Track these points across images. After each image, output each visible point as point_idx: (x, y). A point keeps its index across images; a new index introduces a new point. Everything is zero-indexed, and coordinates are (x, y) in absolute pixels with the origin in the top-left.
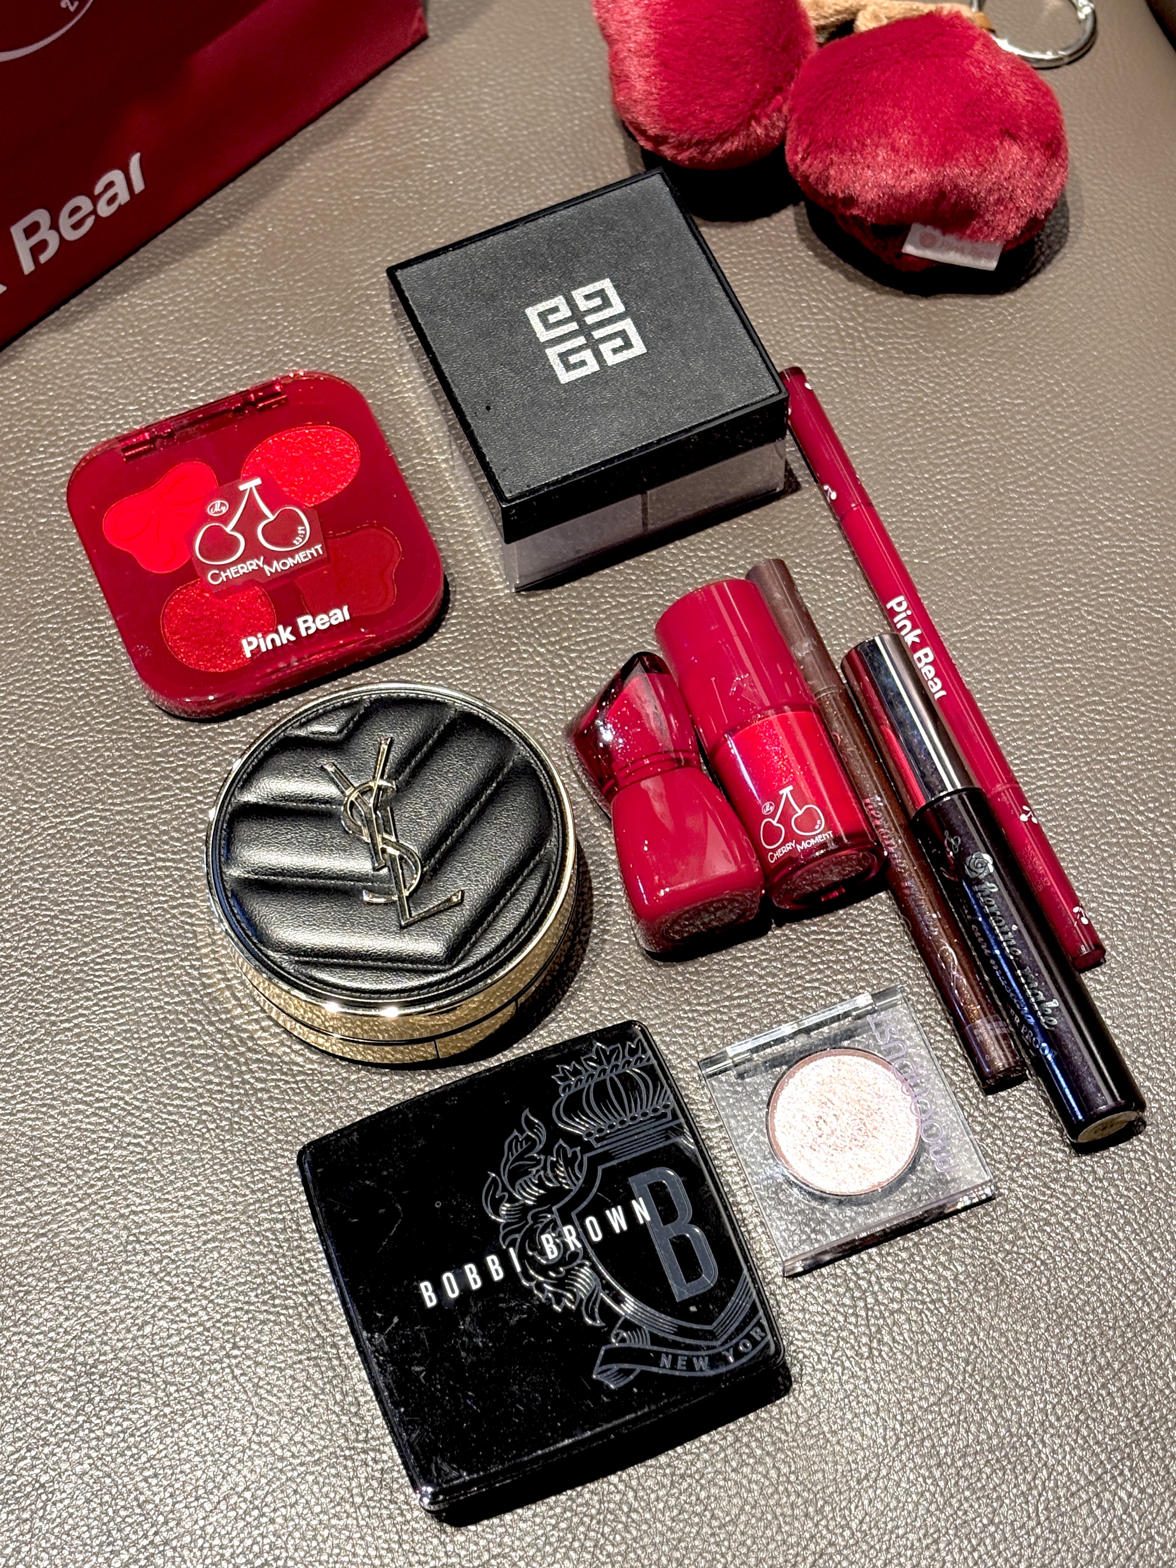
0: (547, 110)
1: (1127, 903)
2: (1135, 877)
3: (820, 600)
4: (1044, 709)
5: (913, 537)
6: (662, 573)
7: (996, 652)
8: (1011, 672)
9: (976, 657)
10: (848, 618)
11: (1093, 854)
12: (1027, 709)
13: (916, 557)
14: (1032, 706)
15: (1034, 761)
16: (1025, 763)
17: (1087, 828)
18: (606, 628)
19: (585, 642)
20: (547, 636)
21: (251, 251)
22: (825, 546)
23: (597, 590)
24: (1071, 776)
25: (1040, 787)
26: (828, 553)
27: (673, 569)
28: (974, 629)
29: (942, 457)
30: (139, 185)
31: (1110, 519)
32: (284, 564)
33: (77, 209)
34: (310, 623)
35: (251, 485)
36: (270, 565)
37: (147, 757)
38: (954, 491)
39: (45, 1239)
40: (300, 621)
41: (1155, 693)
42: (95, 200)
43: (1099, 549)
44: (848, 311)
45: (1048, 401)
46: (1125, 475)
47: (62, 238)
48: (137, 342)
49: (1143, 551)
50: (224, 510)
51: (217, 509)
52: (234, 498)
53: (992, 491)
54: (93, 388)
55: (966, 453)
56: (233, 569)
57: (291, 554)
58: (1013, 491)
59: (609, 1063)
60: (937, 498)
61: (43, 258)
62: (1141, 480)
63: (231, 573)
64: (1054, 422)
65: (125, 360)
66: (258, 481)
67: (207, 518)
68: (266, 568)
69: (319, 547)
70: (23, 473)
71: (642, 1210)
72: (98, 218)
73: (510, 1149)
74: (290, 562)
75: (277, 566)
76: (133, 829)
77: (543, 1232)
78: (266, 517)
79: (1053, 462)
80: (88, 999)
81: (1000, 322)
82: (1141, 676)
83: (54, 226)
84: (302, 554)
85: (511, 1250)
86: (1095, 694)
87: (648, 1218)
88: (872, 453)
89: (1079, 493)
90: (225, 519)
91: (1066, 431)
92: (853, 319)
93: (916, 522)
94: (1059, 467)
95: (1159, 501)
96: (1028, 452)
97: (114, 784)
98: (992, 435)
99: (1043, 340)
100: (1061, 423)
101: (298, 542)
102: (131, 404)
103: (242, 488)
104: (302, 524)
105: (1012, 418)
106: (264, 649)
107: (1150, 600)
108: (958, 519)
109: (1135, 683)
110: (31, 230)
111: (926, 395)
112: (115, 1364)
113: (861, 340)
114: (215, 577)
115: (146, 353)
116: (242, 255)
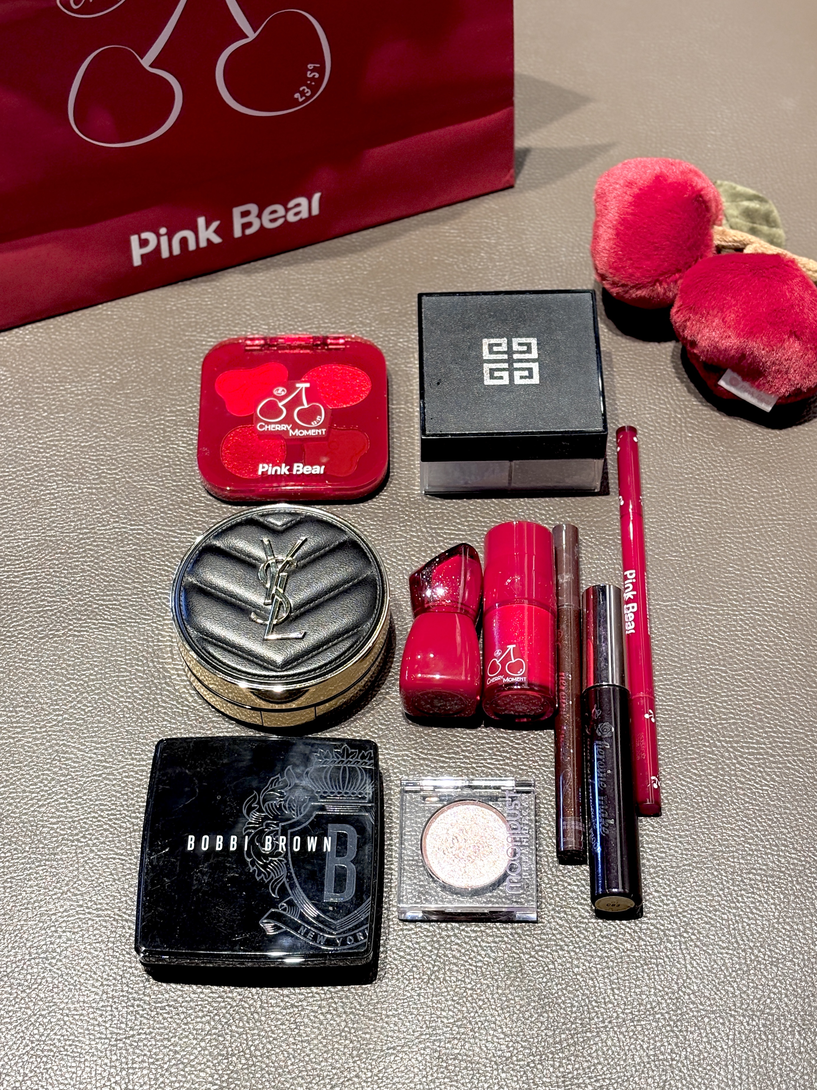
0: (562, 247)
1: (689, 789)
2: (700, 776)
3: (592, 558)
4: (691, 663)
5: (660, 543)
6: (510, 513)
7: (678, 622)
8: (681, 636)
9: (666, 621)
10: (603, 574)
11: (682, 754)
12: (681, 660)
13: (657, 554)
14: (685, 659)
15: (672, 690)
16: (667, 689)
17: (686, 738)
18: (465, 531)
19: (450, 534)
20: (430, 523)
21: (365, 267)
22: (608, 530)
23: (470, 509)
24: (688, 706)
25: (669, 706)
26: (609, 535)
27: (517, 513)
28: (671, 605)
29: (696, 505)
30: (315, 211)
31: (778, 573)
32: (301, 433)
33: (274, 212)
34: (300, 468)
35: (303, 386)
36: (294, 431)
37: (186, 510)
38: (695, 526)
39: (12, 741)
40: (296, 465)
41: (759, 678)
42: (287, 210)
43: (764, 587)
44: (681, 408)
45: (773, 496)
46: (798, 552)
47: (262, 226)
48: (283, 294)
49: (789, 597)
50: (283, 393)
51: (279, 392)
52: (290, 389)
53: (717, 534)
54: (249, 310)
55: (711, 508)
56: (273, 426)
57: (308, 429)
58: (729, 538)
59: (347, 757)
60: (684, 527)
61: (249, 232)
62: (806, 558)
63: (271, 428)
64: (770, 509)
65: (272, 301)
66: (308, 385)
67: (272, 395)
68: (291, 431)
69: (324, 430)
70: (191, 341)
71: (328, 844)
72: (286, 221)
73: (271, 783)
74: (305, 433)
75: (297, 432)
76: (161, 545)
77: (268, 834)
78: (303, 405)
79: (759, 530)
80: (94, 624)
81: (765, 444)
82: (755, 665)
83: (259, 216)
84: (313, 431)
85: (247, 837)
86: (724, 666)
87: (329, 850)
88: (658, 489)
89: (766, 553)
90: (281, 398)
91: (775, 516)
92: (681, 414)
93: (666, 536)
94: (762, 535)
95: (811, 573)
96: (748, 520)
97: (161, 517)
98: (732, 503)
99: (786, 462)
100: (774, 511)
101: (314, 424)
102: (264, 325)
103: (298, 385)
104: (321, 415)
105: (747, 498)
106: (269, 473)
107: (780, 625)
108: (690, 542)
109: (750, 668)
110: (245, 214)
111: (704, 469)
112: (17, 820)
113: (681, 426)
114: (262, 427)
115: (285, 301)
116: (360, 267)
